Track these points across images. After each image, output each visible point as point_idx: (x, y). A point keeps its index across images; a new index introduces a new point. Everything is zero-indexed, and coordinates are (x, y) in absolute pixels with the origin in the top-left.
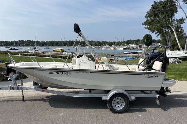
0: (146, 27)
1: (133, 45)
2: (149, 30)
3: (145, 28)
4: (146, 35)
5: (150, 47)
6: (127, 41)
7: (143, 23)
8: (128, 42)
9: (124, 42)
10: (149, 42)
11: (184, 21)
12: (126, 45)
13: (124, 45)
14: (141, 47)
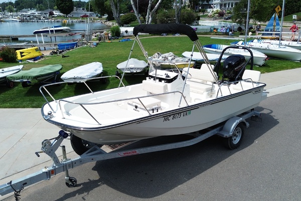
8: (19, 4)
10: (68, 7)
12: (16, 11)
13: (11, 11)
14: (53, 17)
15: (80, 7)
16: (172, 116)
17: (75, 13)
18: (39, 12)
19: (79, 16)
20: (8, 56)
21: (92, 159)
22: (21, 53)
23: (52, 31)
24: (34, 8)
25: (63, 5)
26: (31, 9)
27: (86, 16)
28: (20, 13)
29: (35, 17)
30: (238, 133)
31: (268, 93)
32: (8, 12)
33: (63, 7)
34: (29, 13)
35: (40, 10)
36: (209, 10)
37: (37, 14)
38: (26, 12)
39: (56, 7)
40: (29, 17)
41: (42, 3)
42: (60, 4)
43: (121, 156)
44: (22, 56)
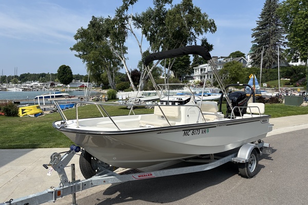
0: (77, 53)
1: (36, 83)
2: (82, 60)
3: (76, 55)
4: (62, 66)
5: (69, 86)
6: (21, 75)
7: (72, 47)
8: (23, 77)
9: (16, 77)
10: (68, 79)
11: (126, 50)
12: (21, 83)
13: (16, 83)
14: (54, 87)
15: (78, 80)
16: (191, 131)
17: (74, 84)
18: (41, 84)
19: (77, 86)
20: (10, 110)
21: (104, 182)
22: (23, 110)
23: (53, 97)
24: (37, 80)
25: (63, 77)
26: (34, 81)
27: (82, 86)
28: (24, 84)
29: (38, 87)
30: (252, 160)
31: (273, 125)
32: (13, 83)
33: (64, 78)
34: (33, 84)
35: (43, 82)
36: (190, 81)
37: (39, 85)
38: (29, 83)
39: (57, 79)
40: (32, 87)
41: (45, 76)
42: (61, 76)
43: (135, 179)
44: (23, 113)
